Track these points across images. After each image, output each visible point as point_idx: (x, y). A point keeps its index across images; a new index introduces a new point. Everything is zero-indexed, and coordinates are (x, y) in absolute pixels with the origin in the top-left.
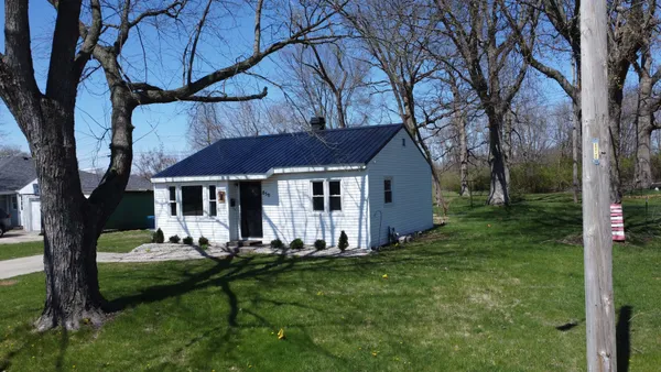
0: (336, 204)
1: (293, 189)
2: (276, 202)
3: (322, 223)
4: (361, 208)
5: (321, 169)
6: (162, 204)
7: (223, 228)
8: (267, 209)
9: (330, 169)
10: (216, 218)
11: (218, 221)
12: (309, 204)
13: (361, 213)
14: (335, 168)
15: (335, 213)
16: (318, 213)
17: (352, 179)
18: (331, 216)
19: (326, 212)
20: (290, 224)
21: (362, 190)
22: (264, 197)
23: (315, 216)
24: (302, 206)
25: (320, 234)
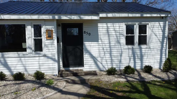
0: (143, 41)
1: (111, 30)
2: (96, 39)
3: (134, 53)
4: (162, 43)
5: (138, 15)
7: (51, 62)
8: (88, 45)
9: (145, 15)
11: (45, 56)
12: (123, 41)
13: (162, 46)
14: (148, 15)
15: (143, 46)
16: (130, 47)
17: (157, 24)
18: (141, 49)
19: (136, 46)
20: (108, 55)
21: (164, 31)
23: (129, 49)
24: (118, 42)
25: (132, 60)
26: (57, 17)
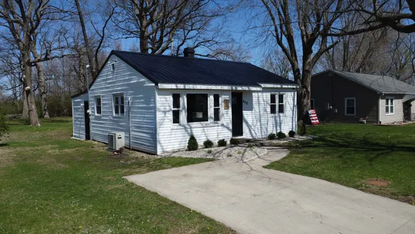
0: (281, 109)
1: (261, 99)
2: (251, 108)
3: (276, 121)
4: (293, 110)
5: (279, 86)
6: (165, 112)
7: (226, 130)
8: (245, 113)
9: (284, 86)
10: (220, 122)
11: (223, 125)
12: (269, 109)
13: (293, 114)
14: (286, 87)
15: (281, 115)
16: (273, 115)
17: (290, 94)
18: (280, 117)
19: (277, 115)
20: (259, 124)
21: (294, 101)
22: (244, 105)
23: (272, 117)
24: (265, 110)
25: (275, 129)
26: (234, 88)
